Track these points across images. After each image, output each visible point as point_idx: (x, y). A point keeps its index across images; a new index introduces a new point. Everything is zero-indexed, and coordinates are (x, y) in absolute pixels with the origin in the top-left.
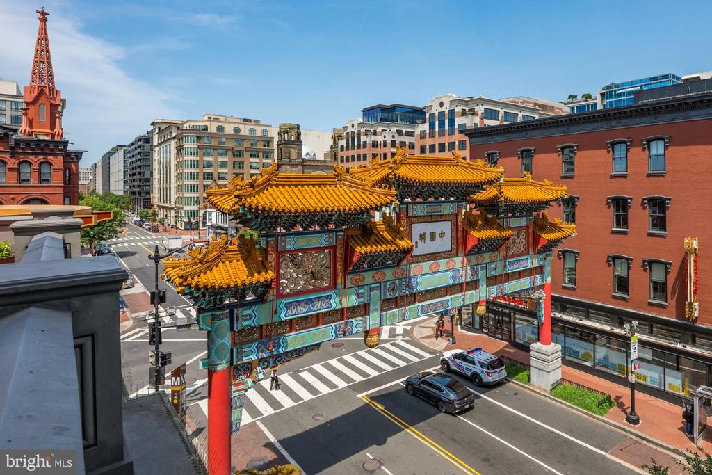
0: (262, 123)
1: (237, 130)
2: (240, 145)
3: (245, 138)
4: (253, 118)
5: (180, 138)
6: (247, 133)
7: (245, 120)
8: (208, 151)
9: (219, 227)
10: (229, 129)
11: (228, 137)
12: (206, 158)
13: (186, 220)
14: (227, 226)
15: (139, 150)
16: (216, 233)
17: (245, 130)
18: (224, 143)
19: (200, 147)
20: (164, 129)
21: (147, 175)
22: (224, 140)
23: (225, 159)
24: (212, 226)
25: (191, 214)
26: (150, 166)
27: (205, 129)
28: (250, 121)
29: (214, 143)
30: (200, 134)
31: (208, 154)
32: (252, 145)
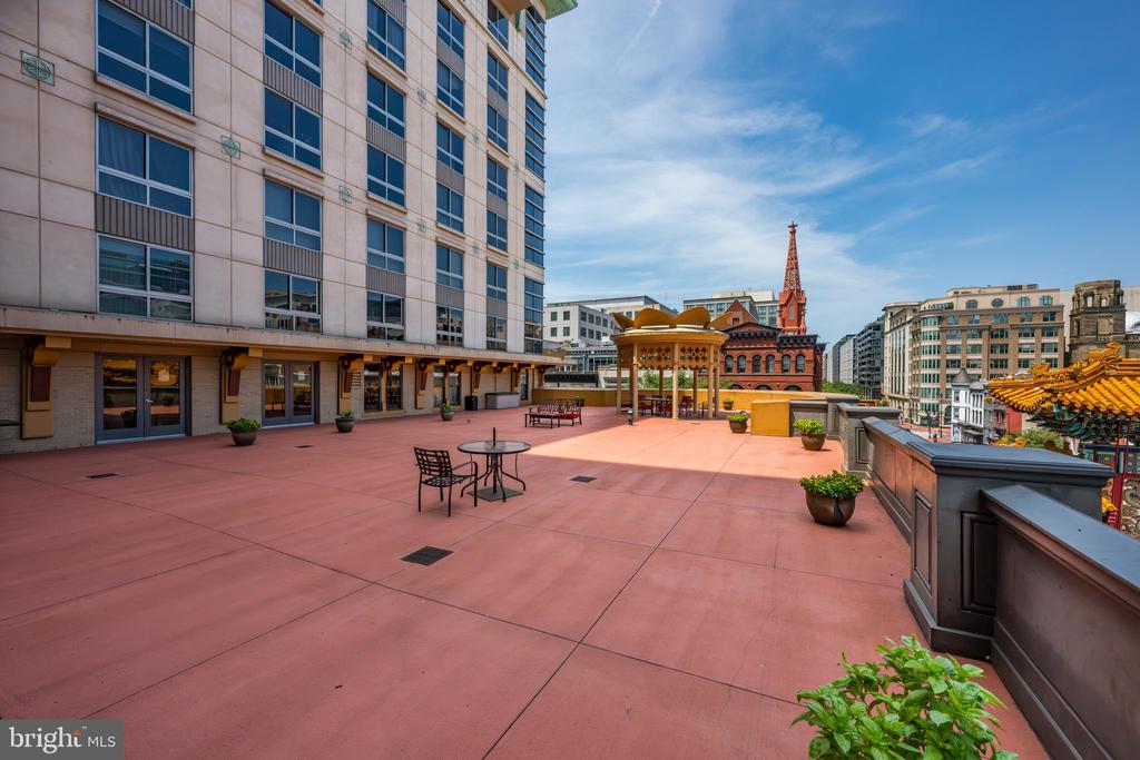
0: (1040, 288)
1: (998, 303)
2: (1002, 321)
3: (1011, 312)
4: (1024, 282)
5: (917, 321)
6: (1015, 304)
7: (1010, 288)
8: (954, 333)
9: (968, 427)
10: (985, 303)
11: (984, 313)
12: (950, 342)
13: (924, 414)
14: (982, 426)
15: (869, 338)
16: (965, 434)
17: (1010, 301)
18: (977, 322)
19: (942, 330)
20: (897, 314)
21: (877, 364)
22: (977, 318)
23: (979, 342)
24: (958, 425)
25: (927, 408)
26: (881, 353)
27: (950, 306)
28: (1020, 287)
29: (963, 323)
30: (943, 314)
31: (954, 337)
32: (1022, 320)
